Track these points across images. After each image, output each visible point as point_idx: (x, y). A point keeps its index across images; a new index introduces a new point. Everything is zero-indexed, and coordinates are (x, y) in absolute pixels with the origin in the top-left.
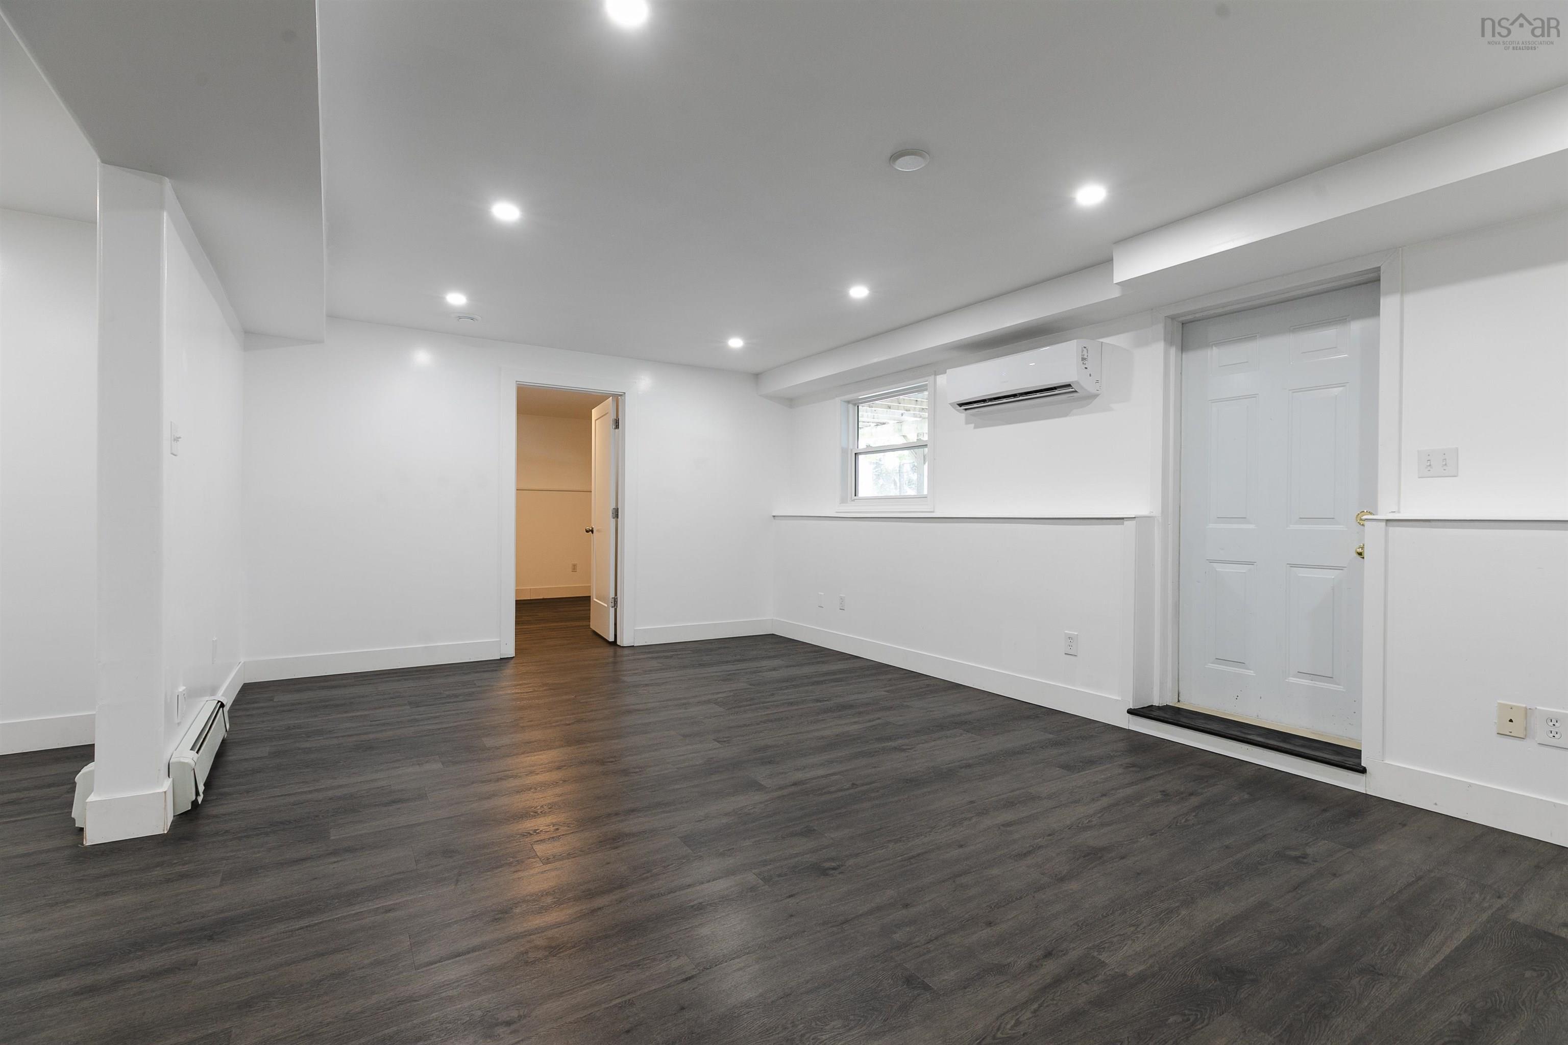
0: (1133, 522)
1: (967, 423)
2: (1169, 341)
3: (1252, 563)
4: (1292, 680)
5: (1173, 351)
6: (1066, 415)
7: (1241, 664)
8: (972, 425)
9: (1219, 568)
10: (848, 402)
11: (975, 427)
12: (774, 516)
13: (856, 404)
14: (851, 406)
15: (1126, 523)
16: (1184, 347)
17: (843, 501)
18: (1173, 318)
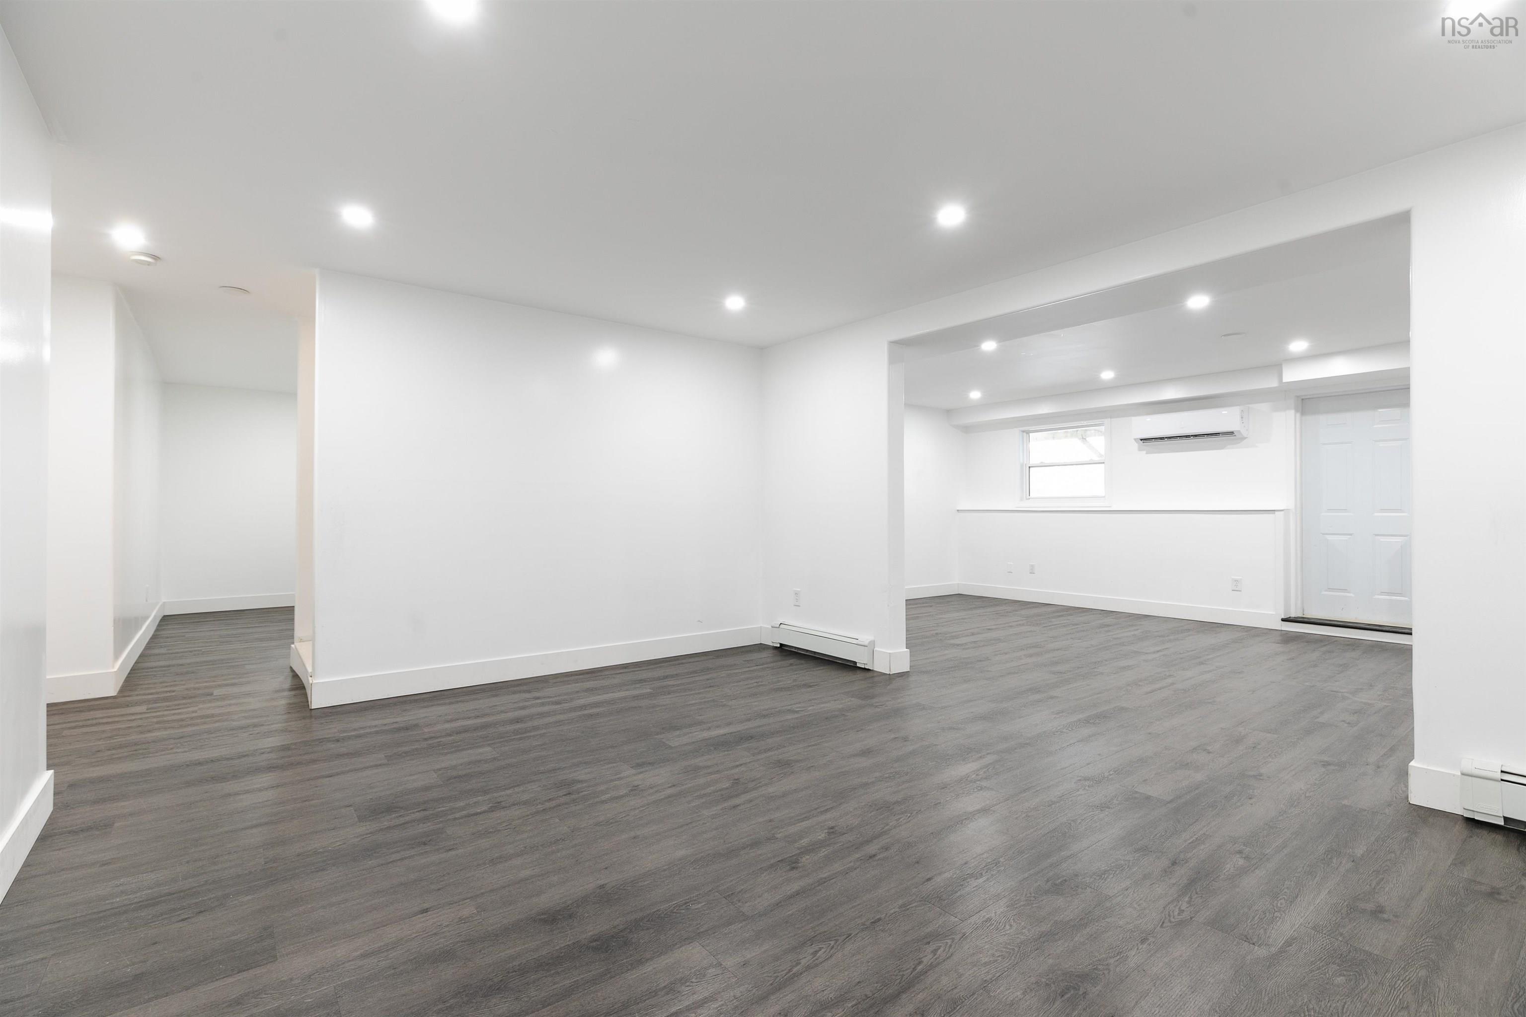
0: (1282, 513)
1: (1140, 450)
2: (1297, 411)
3: (1351, 535)
4: (1377, 597)
5: (1298, 415)
6: (1222, 448)
7: (1345, 590)
8: (1145, 452)
9: (1329, 537)
10: (1023, 431)
11: (1147, 453)
12: (958, 510)
13: (1028, 432)
14: (1025, 434)
15: (1276, 513)
16: (1303, 413)
17: (1021, 500)
18: (1298, 397)
